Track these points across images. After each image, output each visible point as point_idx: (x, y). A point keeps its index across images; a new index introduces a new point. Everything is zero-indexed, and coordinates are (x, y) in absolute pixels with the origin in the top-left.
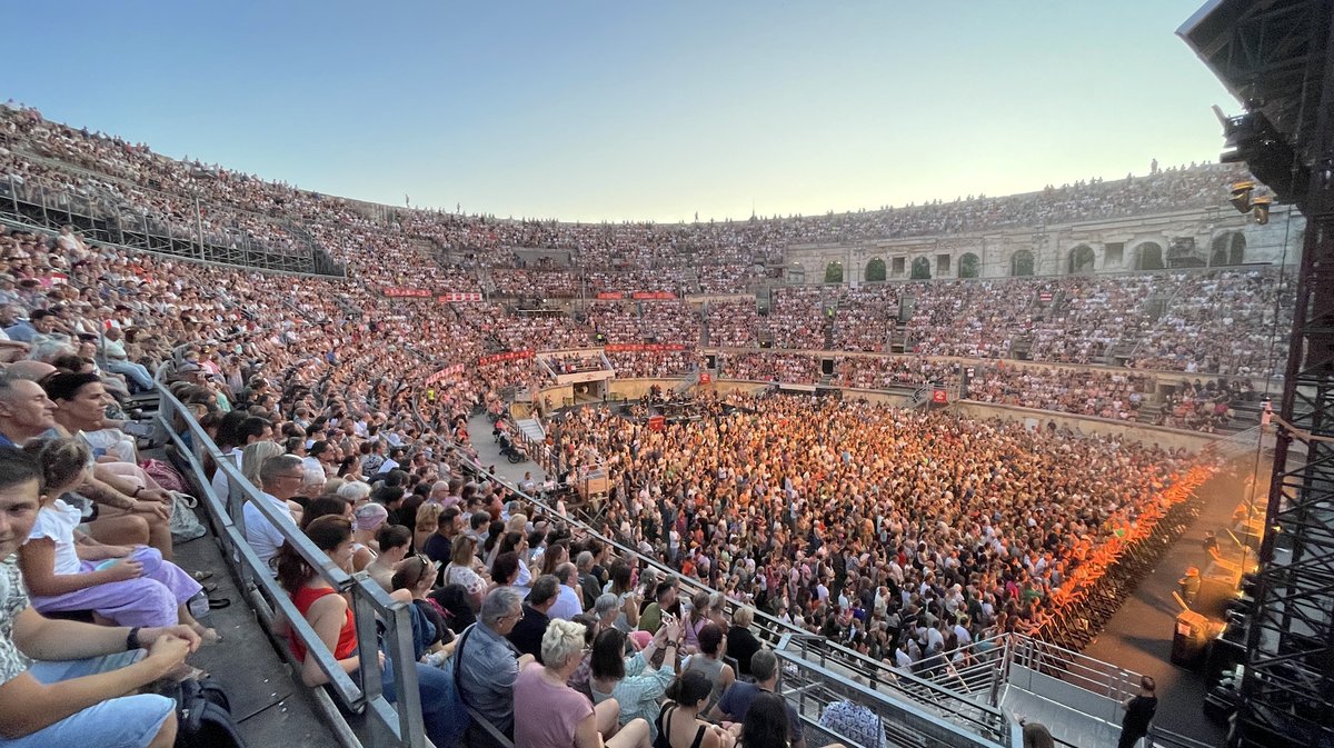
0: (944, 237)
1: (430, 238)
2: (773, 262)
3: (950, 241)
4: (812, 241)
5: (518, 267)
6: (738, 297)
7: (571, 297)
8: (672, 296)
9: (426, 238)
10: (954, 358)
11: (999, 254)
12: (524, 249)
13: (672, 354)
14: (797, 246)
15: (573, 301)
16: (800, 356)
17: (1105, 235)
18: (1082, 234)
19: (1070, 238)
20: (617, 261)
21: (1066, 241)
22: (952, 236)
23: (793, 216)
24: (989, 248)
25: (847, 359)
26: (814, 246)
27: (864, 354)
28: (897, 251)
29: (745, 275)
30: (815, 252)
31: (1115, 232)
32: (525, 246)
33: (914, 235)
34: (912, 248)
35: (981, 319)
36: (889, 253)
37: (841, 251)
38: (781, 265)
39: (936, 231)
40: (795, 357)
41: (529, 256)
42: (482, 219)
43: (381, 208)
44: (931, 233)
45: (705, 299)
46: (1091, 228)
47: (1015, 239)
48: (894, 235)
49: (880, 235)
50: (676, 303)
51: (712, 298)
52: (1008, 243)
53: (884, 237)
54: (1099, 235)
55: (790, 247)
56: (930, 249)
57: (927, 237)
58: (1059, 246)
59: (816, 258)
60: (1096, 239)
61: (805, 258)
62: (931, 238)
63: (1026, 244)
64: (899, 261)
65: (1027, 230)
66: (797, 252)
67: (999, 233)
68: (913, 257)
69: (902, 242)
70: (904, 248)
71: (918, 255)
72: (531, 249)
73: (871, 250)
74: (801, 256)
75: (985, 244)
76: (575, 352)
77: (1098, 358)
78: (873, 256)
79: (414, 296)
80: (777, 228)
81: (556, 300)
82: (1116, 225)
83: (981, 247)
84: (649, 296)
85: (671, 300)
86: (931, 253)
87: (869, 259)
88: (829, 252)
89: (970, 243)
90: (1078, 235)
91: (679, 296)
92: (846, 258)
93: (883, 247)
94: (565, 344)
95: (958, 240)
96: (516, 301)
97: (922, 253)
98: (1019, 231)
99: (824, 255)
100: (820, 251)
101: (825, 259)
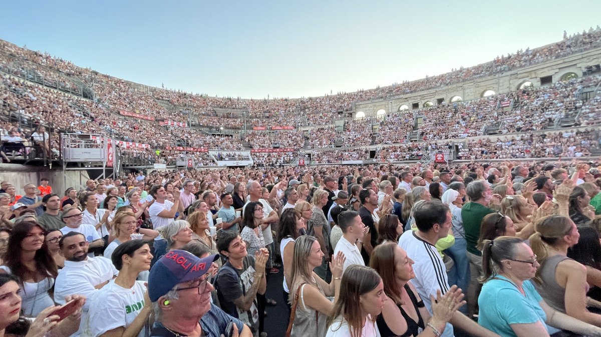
0: (440, 89)
1: (168, 101)
2: (347, 110)
3: (443, 91)
4: (368, 99)
5: (214, 116)
6: (327, 126)
7: (239, 129)
8: (292, 128)
9: (166, 100)
10: (448, 140)
11: (473, 94)
13: (287, 153)
14: (360, 103)
15: (240, 131)
16: (357, 150)
17: (539, 72)
18: (524, 75)
19: (517, 78)
20: (267, 115)
21: (514, 80)
22: (445, 88)
23: (359, 90)
24: (467, 91)
25: (384, 149)
26: (369, 102)
27: (394, 145)
28: (414, 99)
29: (332, 117)
30: (370, 105)
31: (546, 70)
32: (220, 108)
33: (423, 90)
34: (422, 97)
35: (464, 119)
36: (410, 101)
37: (384, 103)
38: (351, 112)
39: (436, 87)
40: (354, 150)
41: (221, 112)
42: (201, 96)
43: (146, 87)
44: (433, 88)
45: (309, 129)
46: (530, 70)
47: (482, 84)
48: (411, 92)
49: (404, 93)
50: (295, 131)
51: (313, 128)
52: (478, 87)
53: (407, 93)
54: (535, 73)
55: (357, 104)
56: (433, 96)
57: (430, 90)
58: (510, 84)
59: (371, 108)
60: (533, 76)
61: (365, 109)
62: (433, 91)
63: (489, 86)
64: (416, 106)
65: (489, 78)
66: (361, 106)
67: (472, 82)
68: (423, 102)
69: (417, 94)
70: (418, 97)
71: (426, 101)
72: (223, 109)
73: (400, 100)
74: (363, 107)
75: (464, 89)
76: (234, 152)
77: (549, 127)
78: (401, 104)
79: (142, 119)
80: (351, 96)
81: (230, 130)
82: (546, 66)
83: (462, 92)
84: (280, 128)
85: (292, 130)
86: (433, 99)
87: (399, 106)
88: (377, 104)
89: (455, 90)
90: (522, 75)
91: (296, 128)
92: (387, 106)
93: (406, 98)
94: (228, 148)
95: (448, 90)
96: (208, 129)
97: (428, 99)
98: (484, 79)
99: (375, 106)
100: (372, 104)
101: (375, 108)
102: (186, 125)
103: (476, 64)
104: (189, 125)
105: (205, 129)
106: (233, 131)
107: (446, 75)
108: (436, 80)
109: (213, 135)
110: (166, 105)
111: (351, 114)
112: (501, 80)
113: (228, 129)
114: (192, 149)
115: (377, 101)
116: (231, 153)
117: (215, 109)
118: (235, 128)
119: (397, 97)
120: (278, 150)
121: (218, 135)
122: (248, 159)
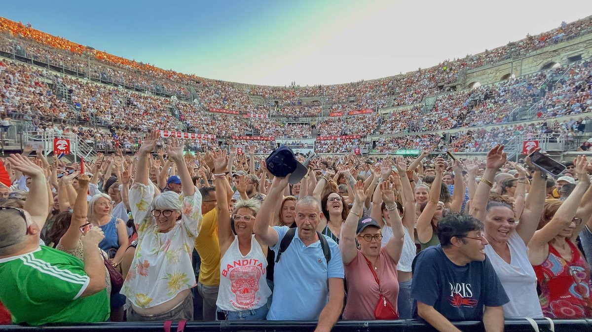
1: (261, 95)
2: (449, 83)
4: (489, 63)
6: (412, 107)
7: (316, 116)
9: (260, 95)
12: (307, 98)
13: (352, 141)
14: (474, 70)
15: (317, 119)
26: (489, 66)
27: (484, 127)
28: (571, 50)
29: (426, 93)
30: (489, 71)
32: (308, 97)
34: (590, 44)
36: (562, 55)
38: (455, 84)
41: (306, 100)
43: (248, 85)
45: (390, 111)
48: (568, 39)
50: (373, 115)
51: (396, 110)
53: (559, 42)
55: (469, 72)
59: (490, 75)
61: (480, 78)
64: (575, 60)
66: (475, 74)
69: (579, 40)
70: (581, 45)
72: (310, 98)
73: (543, 56)
74: (478, 76)
76: (299, 140)
78: (545, 61)
79: (228, 113)
80: (463, 63)
81: (308, 118)
84: (358, 113)
85: (370, 113)
87: (541, 65)
88: (501, 68)
91: (375, 111)
92: (518, 68)
93: (554, 51)
94: (295, 136)
96: (286, 119)
99: (497, 71)
100: (494, 69)
101: (498, 74)
102: (267, 116)
104: (269, 116)
105: (284, 119)
106: (310, 119)
109: (288, 124)
110: (259, 100)
111: (455, 87)
113: (306, 117)
114: (259, 138)
115: (501, 63)
116: (297, 140)
117: (302, 98)
118: (313, 116)
119: (539, 51)
122: (311, 147)
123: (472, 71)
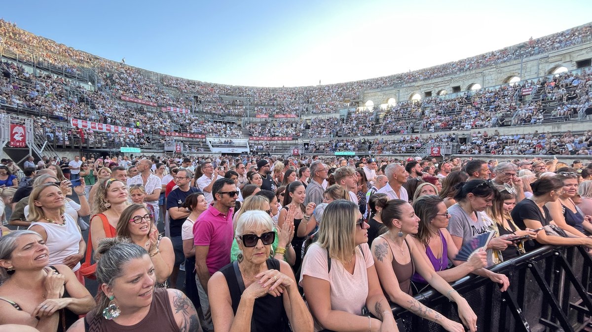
0: (457, 76)
1: (176, 88)
2: (354, 99)
3: (460, 78)
4: (378, 87)
5: (219, 103)
6: (330, 116)
7: (242, 116)
8: (295, 116)
9: (174, 87)
10: (452, 132)
11: (494, 81)
12: (227, 96)
14: (369, 91)
15: (243, 119)
17: (574, 55)
18: (556, 58)
19: (547, 62)
21: (545, 65)
22: (462, 74)
23: (371, 78)
24: (487, 78)
26: (379, 90)
28: (427, 87)
29: (337, 105)
30: (379, 94)
31: (584, 52)
33: (438, 77)
34: (436, 84)
36: (422, 90)
37: (394, 91)
38: (358, 100)
39: (452, 74)
41: (228, 99)
42: (210, 84)
43: (157, 74)
44: (450, 74)
45: (312, 117)
46: (564, 52)
47: (506, 69)
48: (425, 79)
50: (297, 120)
52: (501, 73)
53: (420, 81)
54: (570, 56)
55: (366, 92)
56: (448, 84)
57: (445, 77)
58: (539, 69)
59: (379, 97)
60: (568, 59)
61: (373, 98)
62: (447, 78)
63: (515, 71)
64: (428, 94)
65: (515, 62)
66: (370, 94)
67: (494, 68)
68: (437, 90)
69: (430, 82)
70: (432, 85)
71: (440, 89)
72: (230, 97)
73: (411, 88)
74: (372, 96)
75: (484, 76)
76: (232, 139)
77: (572, 119)
78: (412, 92)
79: (144, 104)
80: (360, 84)
81: (233, 118)
82: (584, 47)
83: (481, 79)
84: (282, 116)
85: (295, 118)
86: (448, 87)
87: (410, 94)
88: (387, 92)
89: (474, 76)
90: (554, 59)
91: (299, 116)
92: (397, 95)
93: (418, 86)
94: (227, 135)
95: (466, 76)
96: (211, 116)
97: (442, 87)
98: (508, 64)
99: (385, 94)
100: (382, 92)
101: (385, 96)
102: (189, 111)
103: (502, 48)
104: (191, 111)
105: (208, 115)
106: (236, 118)
107: (466, 60)
108: (454, 66)
109: (215, 121)
110: (174, 92)
111: (358, 103)
112: (529, 65)
113: (231, 116)
115: (387, 89)
116: (229, 140)
117: (222, 96)
118: (238, 115)
119: (409, 85)
120: (276, 138)
121: (219, 122)
122: (246, 147)
123: (368, 91)
